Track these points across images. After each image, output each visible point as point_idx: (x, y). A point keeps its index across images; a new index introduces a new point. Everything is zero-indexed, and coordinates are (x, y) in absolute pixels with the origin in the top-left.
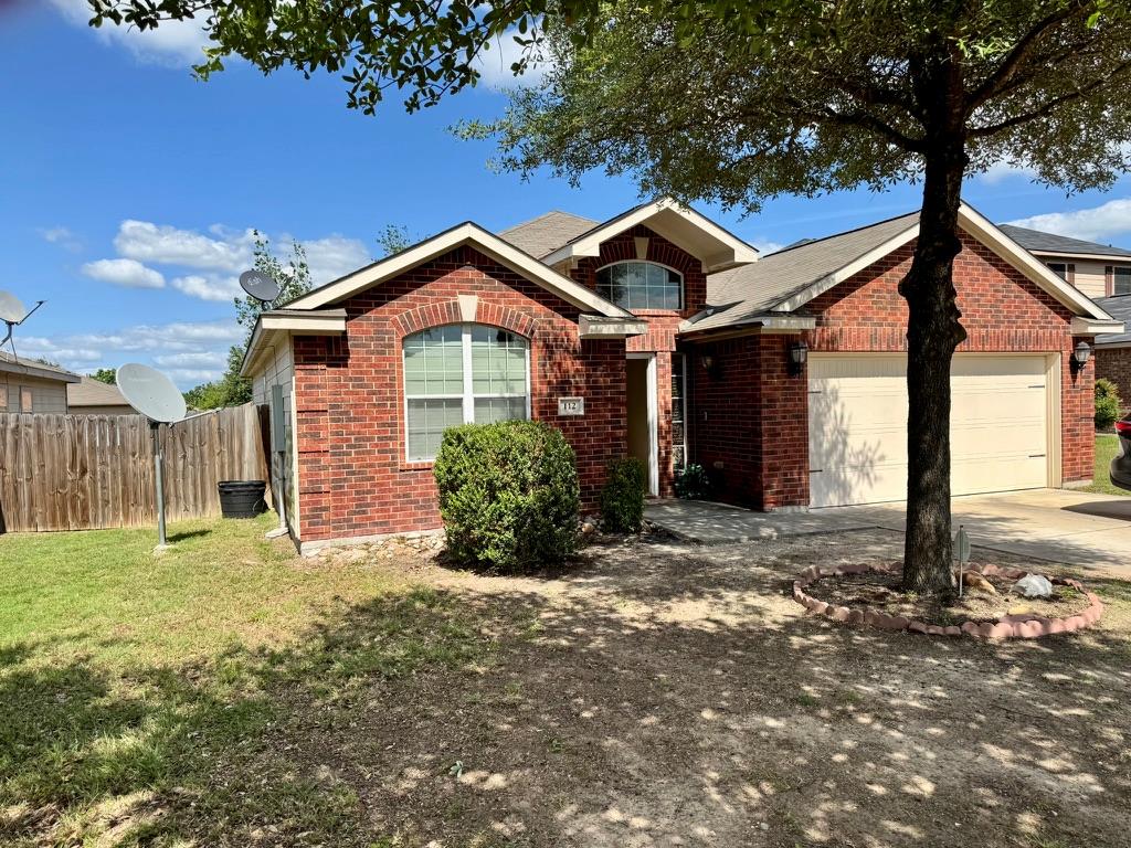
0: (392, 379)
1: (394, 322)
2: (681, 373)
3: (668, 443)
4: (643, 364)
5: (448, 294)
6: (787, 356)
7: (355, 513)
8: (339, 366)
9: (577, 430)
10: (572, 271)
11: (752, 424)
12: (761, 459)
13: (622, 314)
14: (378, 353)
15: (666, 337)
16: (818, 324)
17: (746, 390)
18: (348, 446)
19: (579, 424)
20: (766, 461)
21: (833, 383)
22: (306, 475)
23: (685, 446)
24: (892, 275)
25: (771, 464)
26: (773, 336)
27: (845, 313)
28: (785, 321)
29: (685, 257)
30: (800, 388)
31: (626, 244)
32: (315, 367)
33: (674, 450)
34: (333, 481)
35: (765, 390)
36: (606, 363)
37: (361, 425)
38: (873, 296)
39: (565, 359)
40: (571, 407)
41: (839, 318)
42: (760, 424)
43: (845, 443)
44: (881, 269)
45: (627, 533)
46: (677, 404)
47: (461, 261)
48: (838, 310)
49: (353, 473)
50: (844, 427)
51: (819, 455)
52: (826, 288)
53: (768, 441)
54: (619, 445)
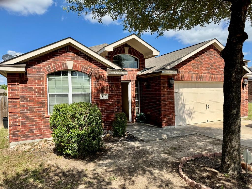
0: (43, 88)
1: (44, 69)
2: (138, 87)
3: (134, 107)
4: (127, 84)
5: (63, 60)
6: (169, 82)
7: (29, 132)
8: (24, 83)
9: (106, 104)
10: (106, 56)
11: (159, 102)
12: (161, 112)
13: (120, 68)
14: (38, 79)
15: (134, 76)
16: (177, 73)
17: (157, 92)
18: (27, 110)
19: (107, 102)
20: (163, 113)
21: (181, 90)
22: (11, 120)
23: (139, 107)
24: (197, 59)
25: (164, 114)
26: (164, 76)
27: (185, 70)
28: (168, 72)
29: (139, 53)
30: (172, 91)
31: (122, 49)
32: (15, 84)
33: (136, 109)
34: (22, 122)
35: (162, 92)
36: (115, 83)
37: (32, 103)
38: (192, 65)
39: (102, 82)
40: (105, 97)
41: (183, 71)
42: (161, 102)
43: (184, 108)
44: (194, 57)
45: (121, 137)
46: (137, 96)
47: (68, 50)
48: (182, 69)
49: (29, 119)
50: (184, 102)
51: (177, 111)
52: (179, 62)
53: (163, 107)
54: (119, 108)
